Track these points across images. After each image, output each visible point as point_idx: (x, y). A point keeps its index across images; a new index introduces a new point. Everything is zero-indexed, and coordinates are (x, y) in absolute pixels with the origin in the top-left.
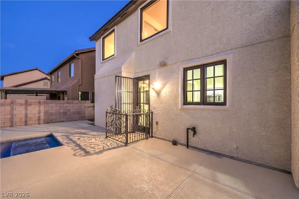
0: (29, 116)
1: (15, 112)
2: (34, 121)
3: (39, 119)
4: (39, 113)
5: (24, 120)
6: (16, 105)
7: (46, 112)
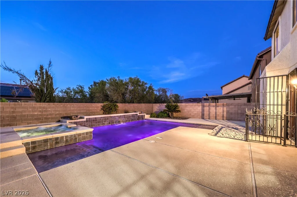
0: (217, 113)
1: (211, 111)
2: (220, 117)
3: (223, 117)
4: (223, 112)
5: (214, 115)
6: (211, 106)
7: (228, 112)
